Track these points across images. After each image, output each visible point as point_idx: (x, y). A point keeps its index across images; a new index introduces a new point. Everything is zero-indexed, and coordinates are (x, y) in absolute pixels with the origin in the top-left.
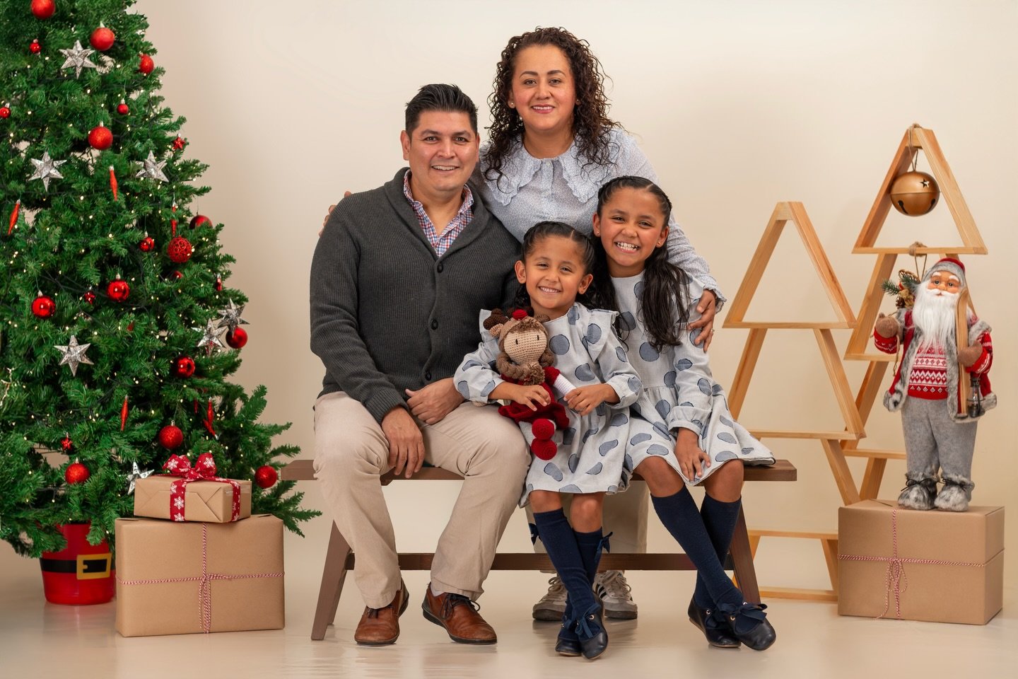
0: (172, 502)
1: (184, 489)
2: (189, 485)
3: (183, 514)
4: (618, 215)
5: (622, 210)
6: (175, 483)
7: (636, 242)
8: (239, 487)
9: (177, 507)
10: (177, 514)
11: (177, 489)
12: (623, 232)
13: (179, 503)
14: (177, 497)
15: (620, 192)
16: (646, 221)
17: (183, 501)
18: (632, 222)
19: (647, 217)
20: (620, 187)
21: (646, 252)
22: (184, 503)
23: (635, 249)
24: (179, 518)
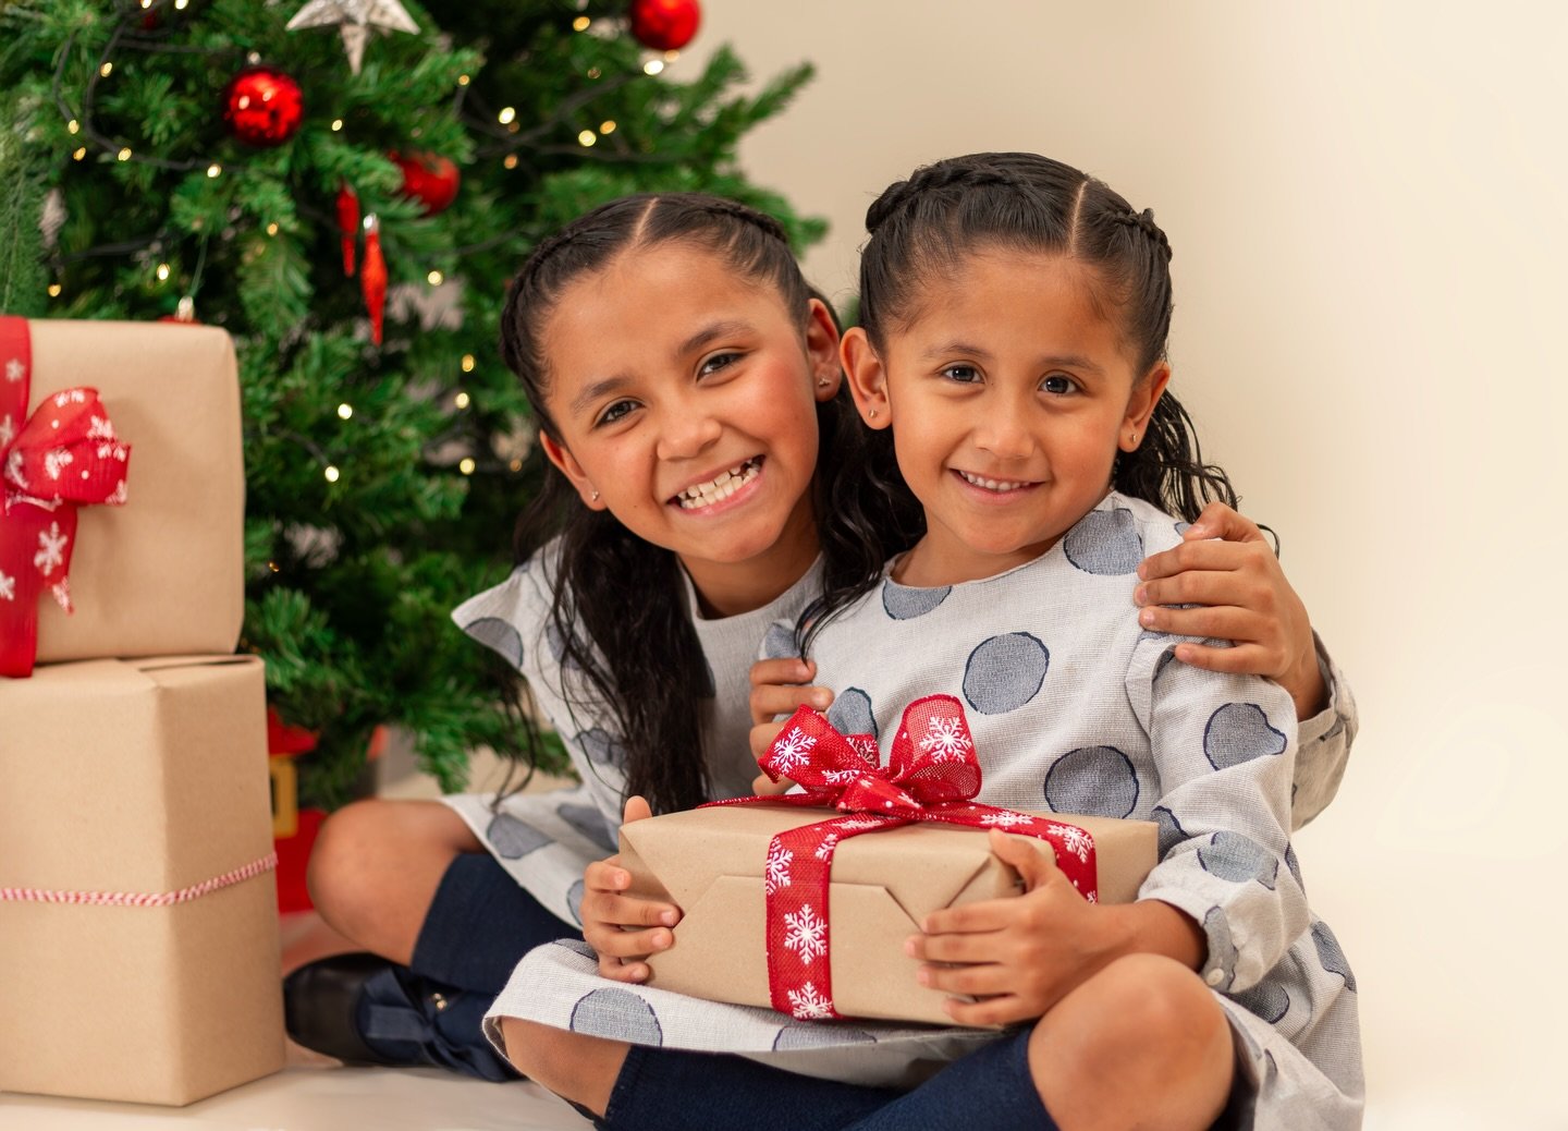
0: (775, 929)
1: (825, 872)
2: (845, 849)
3: (825, 989)
4: (608, 400)
5: (600, 377)
6: (785, 837)
7: (733, 449)
8: (1092, 854)
9: (795, 954)
10: (797, 986)
11: (791, 870)
12: (663, 453)
13: (807, 934)
14: (796, 908)
15: (557, 319)
16: (716, 348)
17: (820, 928)
18: (668, 392)
19: (707, 337)
20: (546, 301)
21: (794, 458)
22: (826, 937)
23: (752, 472)
24: (808, 1003)
